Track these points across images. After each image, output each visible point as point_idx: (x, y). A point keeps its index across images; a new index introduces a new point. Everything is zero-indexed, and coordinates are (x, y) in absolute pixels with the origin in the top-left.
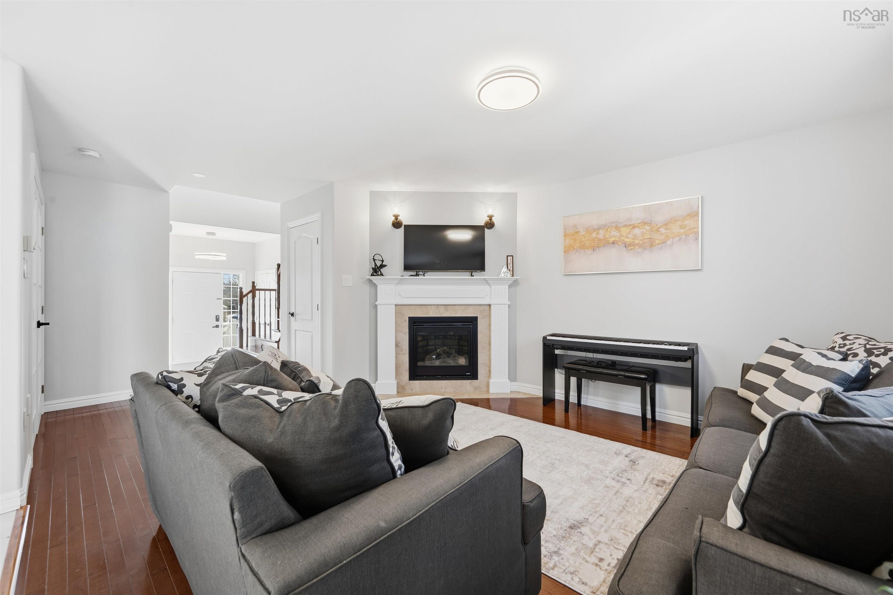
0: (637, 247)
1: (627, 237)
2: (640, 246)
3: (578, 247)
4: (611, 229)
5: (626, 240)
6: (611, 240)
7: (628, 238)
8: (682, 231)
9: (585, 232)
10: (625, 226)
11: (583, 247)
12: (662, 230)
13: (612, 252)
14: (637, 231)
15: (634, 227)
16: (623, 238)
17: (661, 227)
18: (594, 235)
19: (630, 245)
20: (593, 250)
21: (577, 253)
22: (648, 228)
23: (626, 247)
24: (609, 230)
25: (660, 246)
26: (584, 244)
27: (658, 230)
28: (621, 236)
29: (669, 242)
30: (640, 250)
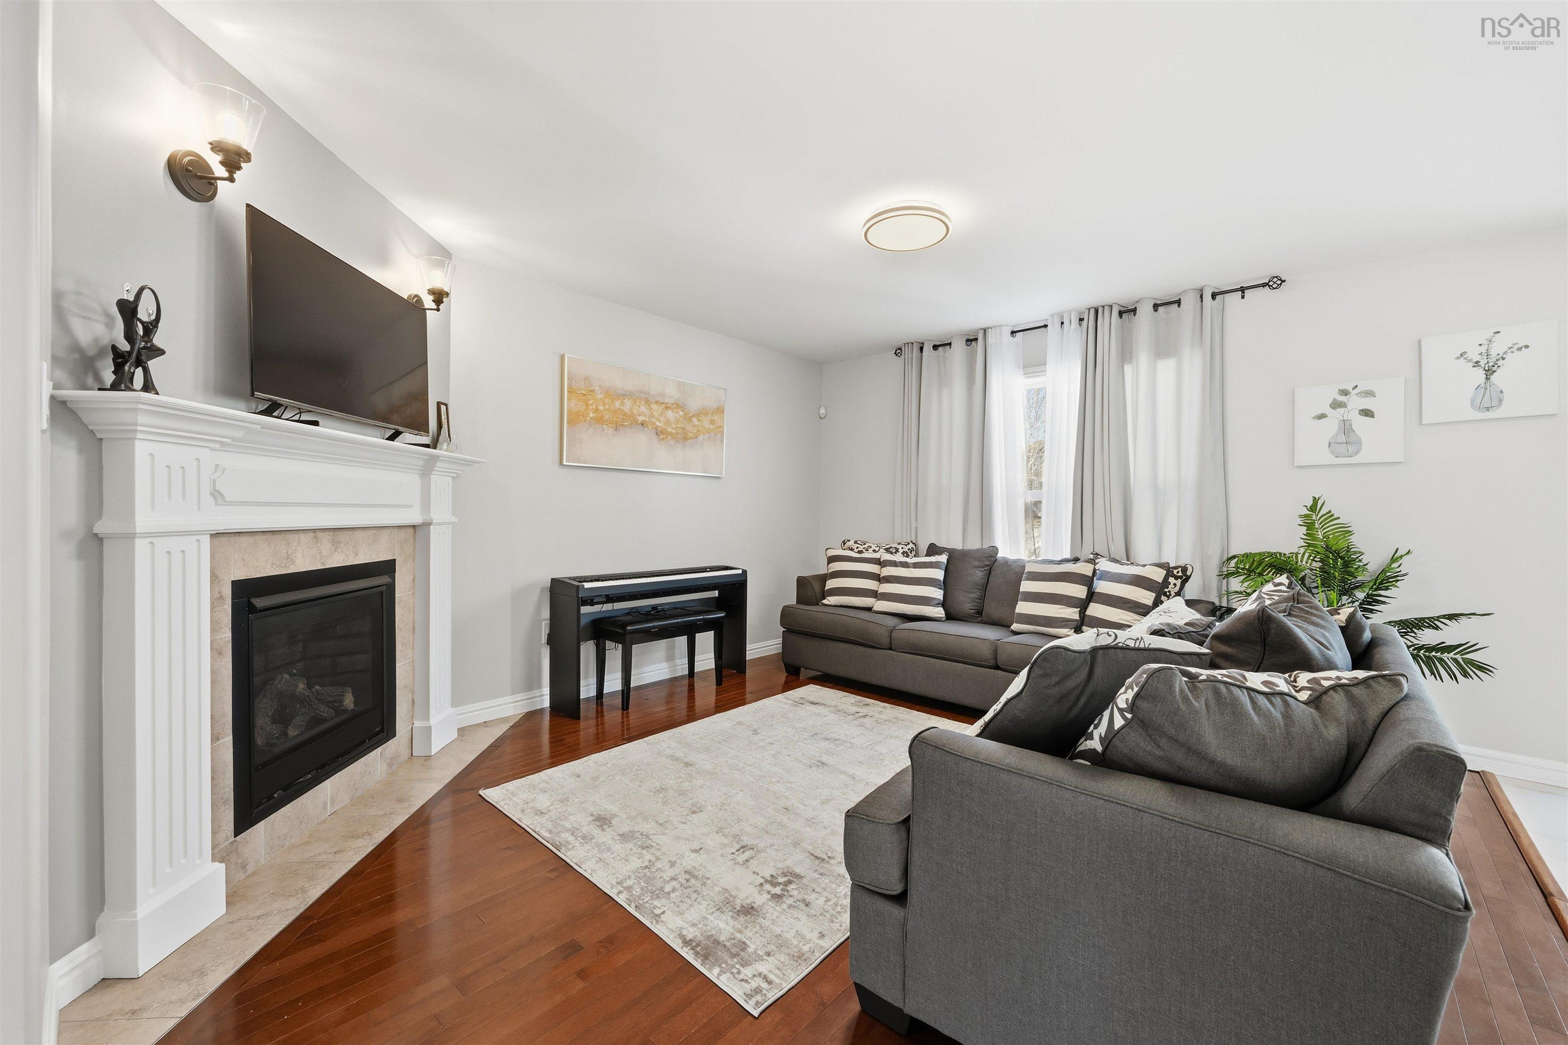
0: (670, 438)
1: (658, 419)
2: (674, 437)
3: (591, 418)
4: (640, 402)
5: (658, 424)
6: (641, 418)
7: (660, 422)
8: (712, 427)
9: (603, 396)
10: (657, 402)
11: (600, 420)
12: (694, 419)
13: (642, 440)
14: (670, 414)
15: (667, 408)
16: (654, 420)
17: (693, 416)
18: (617, 404)
19: (662, 432)
20: (616, 430)
21: (591, 429)
22: (681, 413)
23: (657, 434)
24: (638, 403)
25: (692, 441)
26: (603, 416)
27: (690, 420)
28: (652, 416)
29: (701, 438)
30: (672, 442)
